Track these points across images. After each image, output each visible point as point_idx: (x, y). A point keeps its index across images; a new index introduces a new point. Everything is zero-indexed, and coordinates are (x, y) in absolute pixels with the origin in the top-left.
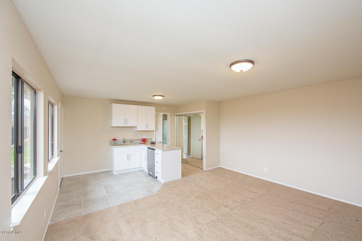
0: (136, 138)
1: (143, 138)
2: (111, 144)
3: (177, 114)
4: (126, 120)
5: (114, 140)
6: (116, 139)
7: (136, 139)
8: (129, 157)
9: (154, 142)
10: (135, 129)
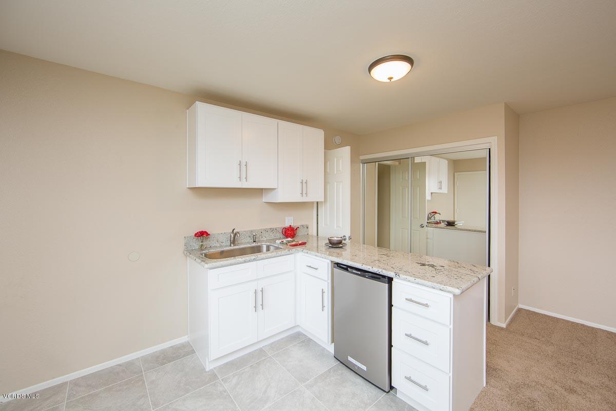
0: (268, 226)
1: (287, 225)
2: (189, 251)
3: (362, 157)
4: (243, 167)
5: (202, 234)
6: (208, 234)
7: (266, 231)
8: (259, 301)
9: (340, 242)
10: (268, 198)
